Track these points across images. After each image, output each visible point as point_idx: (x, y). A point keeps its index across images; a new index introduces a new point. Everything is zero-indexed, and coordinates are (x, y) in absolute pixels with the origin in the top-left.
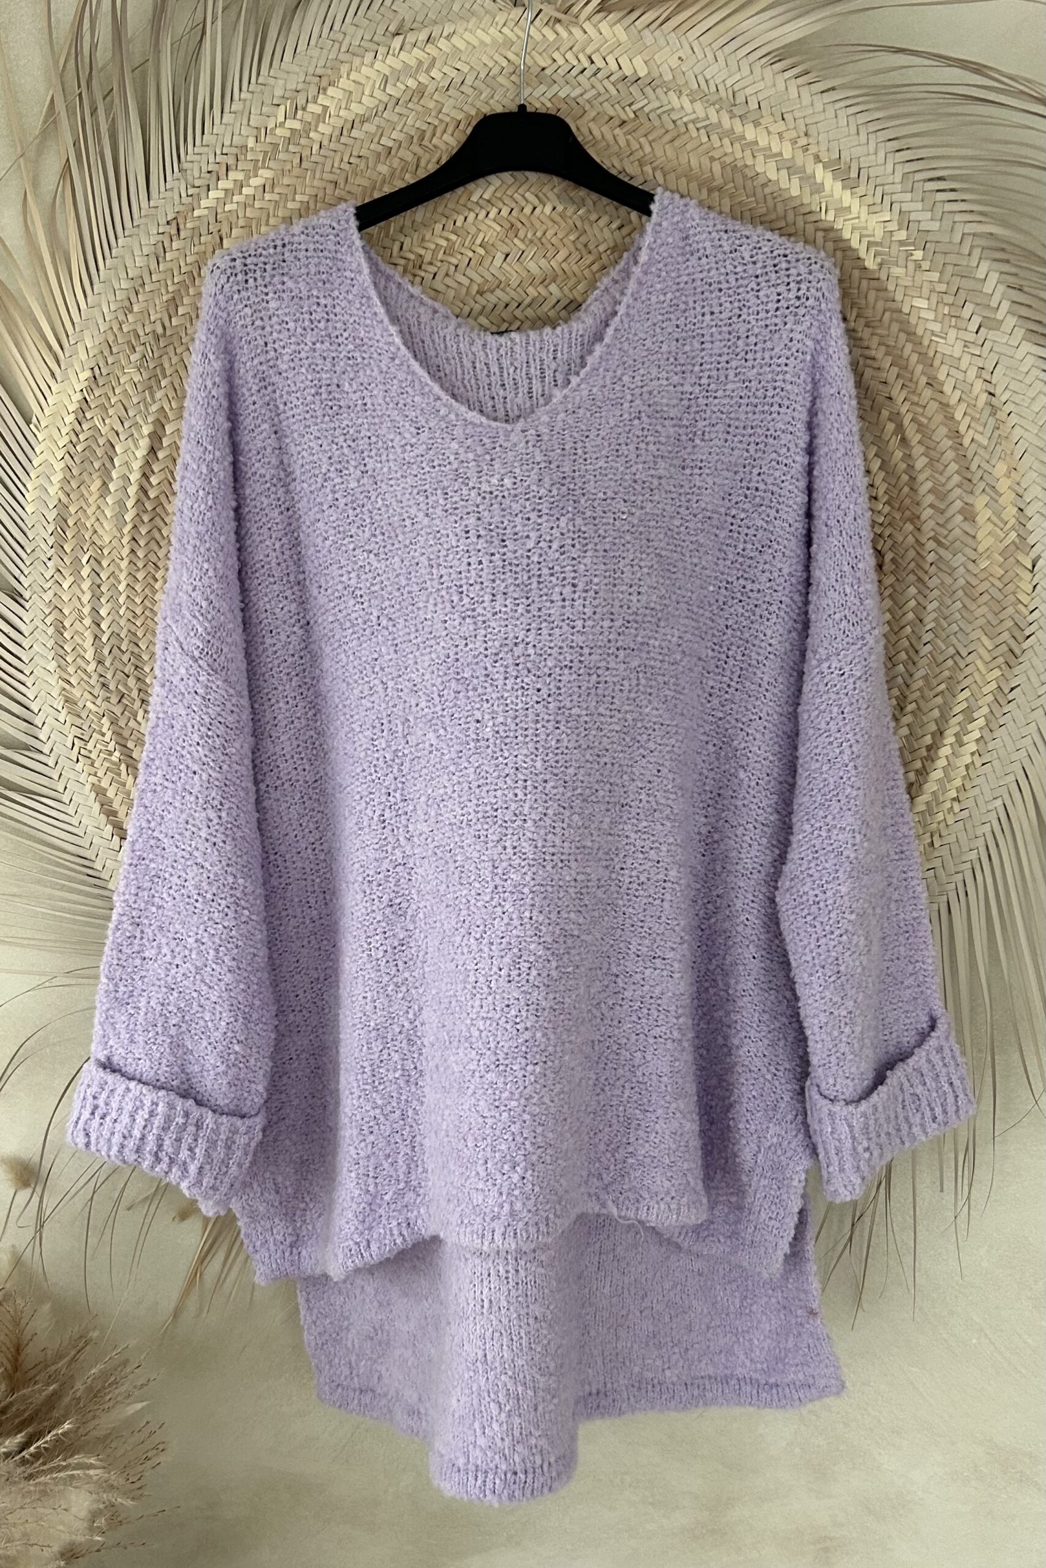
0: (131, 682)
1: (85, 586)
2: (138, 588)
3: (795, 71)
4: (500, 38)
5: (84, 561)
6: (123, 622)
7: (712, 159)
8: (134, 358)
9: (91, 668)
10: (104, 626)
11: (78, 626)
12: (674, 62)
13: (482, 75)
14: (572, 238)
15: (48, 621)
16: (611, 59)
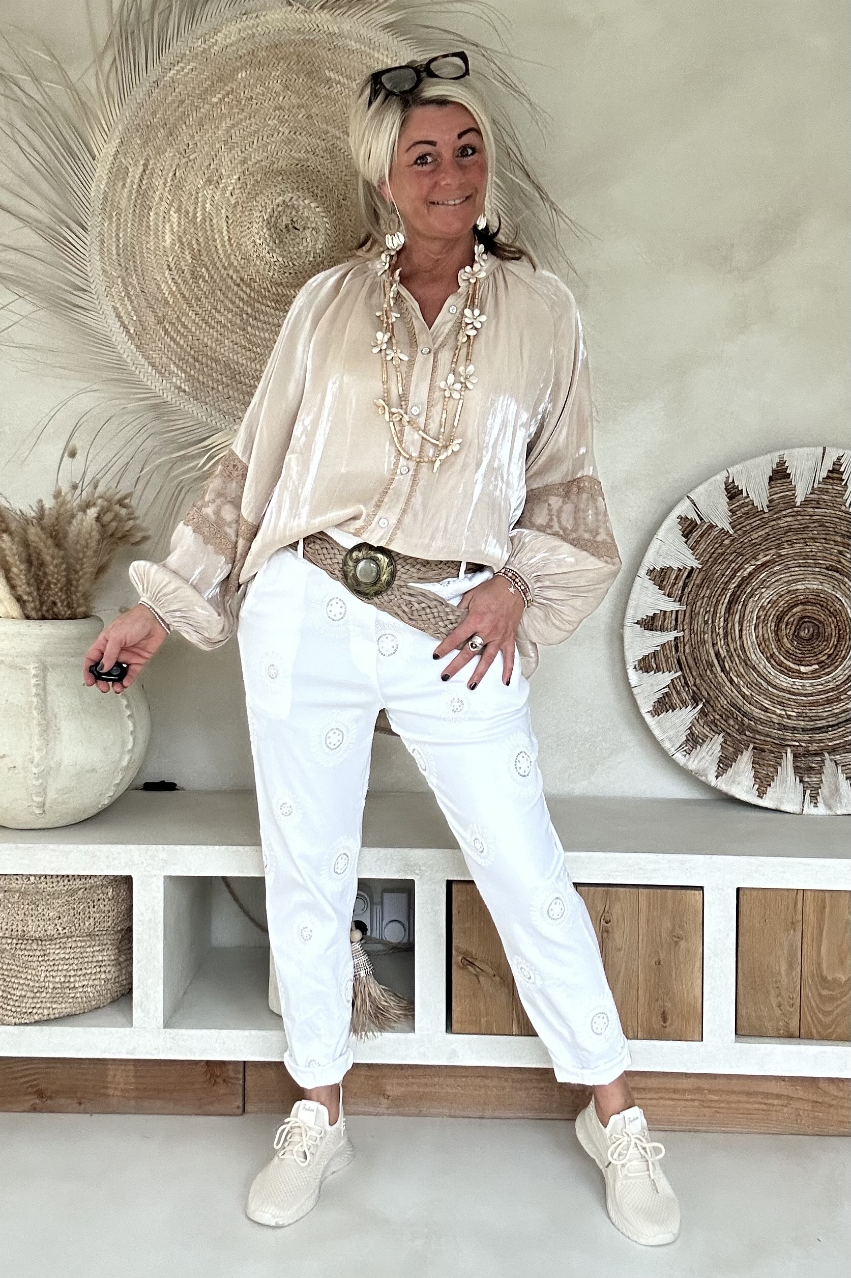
0: (131, 263)
1: (114, 225)
2: (136, 225)
3: (393, 32)
4: (284, 17)
5: (114, 214)
6: (129, 239)
7: (363, 64)
8: (138, 134)
9: (114, 258)
10: (121, 241)
11: (110, 241)
12: (348, 28)
13: (277, 29)
14: (310, 91)
15: (98, 239)
16: (325, 27)
